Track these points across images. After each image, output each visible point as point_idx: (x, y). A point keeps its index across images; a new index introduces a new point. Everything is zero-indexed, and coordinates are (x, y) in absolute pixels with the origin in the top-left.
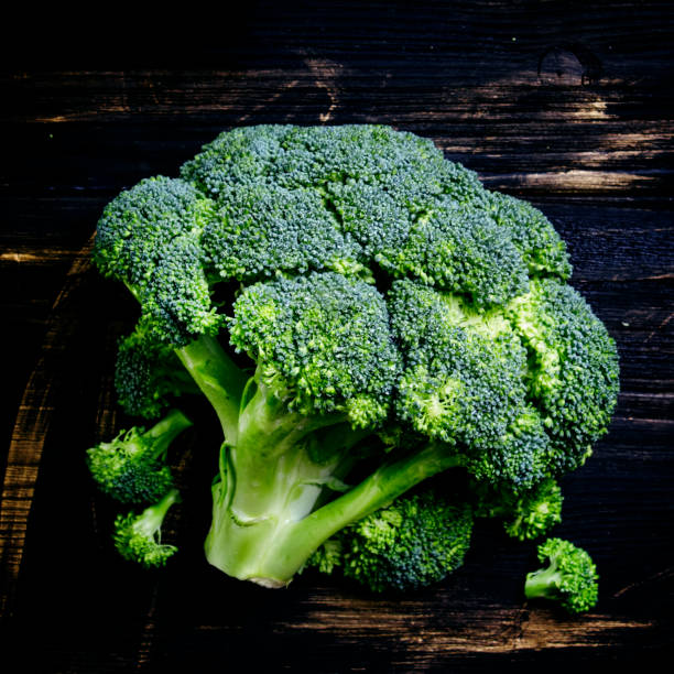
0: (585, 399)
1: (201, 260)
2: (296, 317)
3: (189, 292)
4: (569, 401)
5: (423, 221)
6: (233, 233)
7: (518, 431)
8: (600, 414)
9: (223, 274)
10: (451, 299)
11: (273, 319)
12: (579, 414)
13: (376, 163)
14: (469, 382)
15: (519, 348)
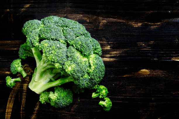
0: (96, 76)
1: (39, 34)
2: (51, 47)
3: (35, 38)
4: (93, 75)
5: (78, 38)
6: (45, 30)
7: (84, 77)
8: (99, 79)
9: (41, 36)
10: (78, 52)
11: (47, 46)
12: (95, 78)
13: (73, 26)
14: (77, 66)
15: (88, 64)
